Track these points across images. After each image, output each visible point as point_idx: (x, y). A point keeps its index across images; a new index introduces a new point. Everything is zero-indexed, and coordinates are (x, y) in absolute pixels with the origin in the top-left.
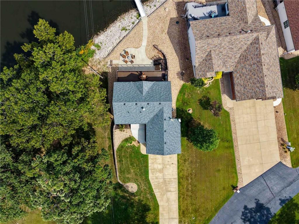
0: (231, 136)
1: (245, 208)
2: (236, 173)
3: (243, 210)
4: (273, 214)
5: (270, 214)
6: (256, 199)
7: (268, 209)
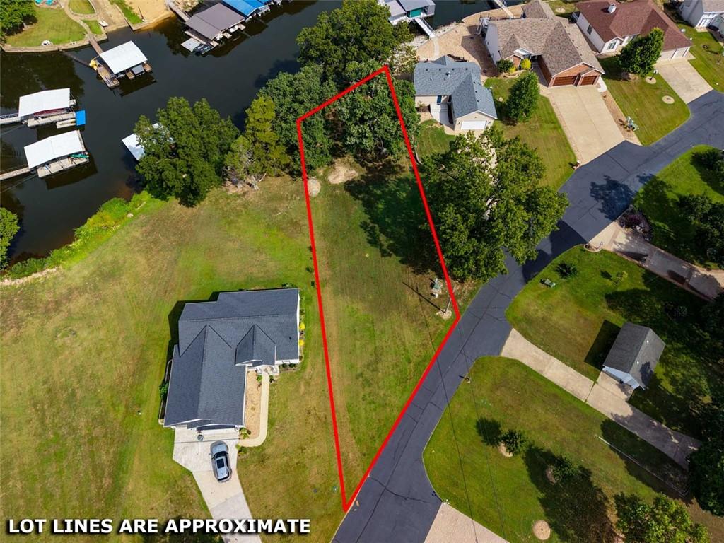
0: (556, 119)
1: (593, 184)
2: (571, 151)
3: (591, 187)
4: (633, 192)
5: (631, 192)
6: (605, 176)
7: (625, 187)
